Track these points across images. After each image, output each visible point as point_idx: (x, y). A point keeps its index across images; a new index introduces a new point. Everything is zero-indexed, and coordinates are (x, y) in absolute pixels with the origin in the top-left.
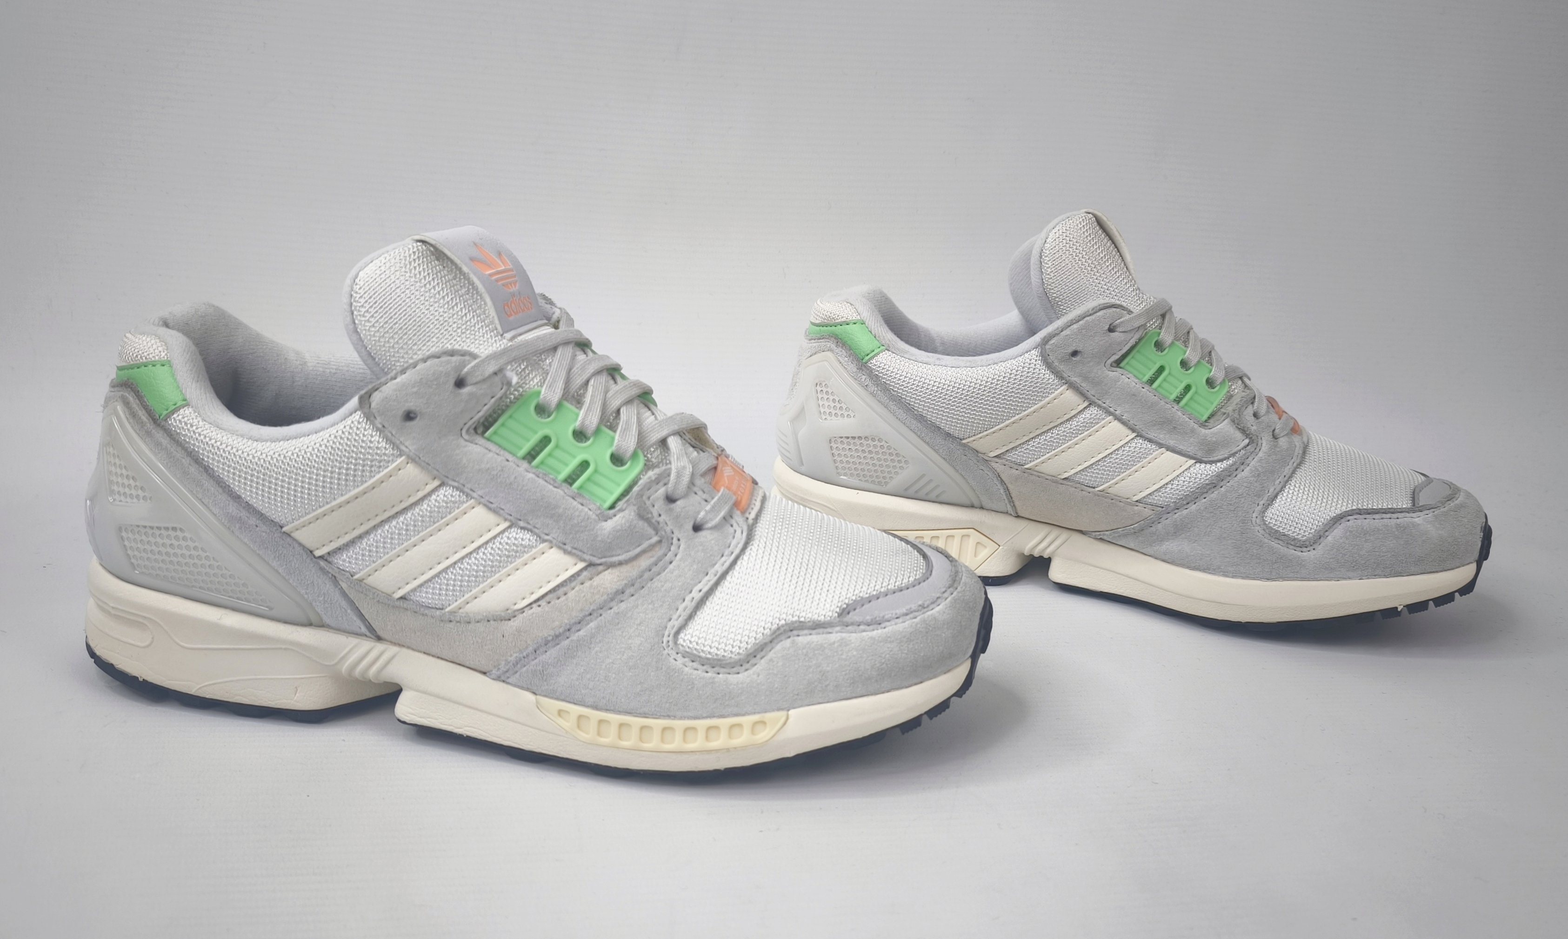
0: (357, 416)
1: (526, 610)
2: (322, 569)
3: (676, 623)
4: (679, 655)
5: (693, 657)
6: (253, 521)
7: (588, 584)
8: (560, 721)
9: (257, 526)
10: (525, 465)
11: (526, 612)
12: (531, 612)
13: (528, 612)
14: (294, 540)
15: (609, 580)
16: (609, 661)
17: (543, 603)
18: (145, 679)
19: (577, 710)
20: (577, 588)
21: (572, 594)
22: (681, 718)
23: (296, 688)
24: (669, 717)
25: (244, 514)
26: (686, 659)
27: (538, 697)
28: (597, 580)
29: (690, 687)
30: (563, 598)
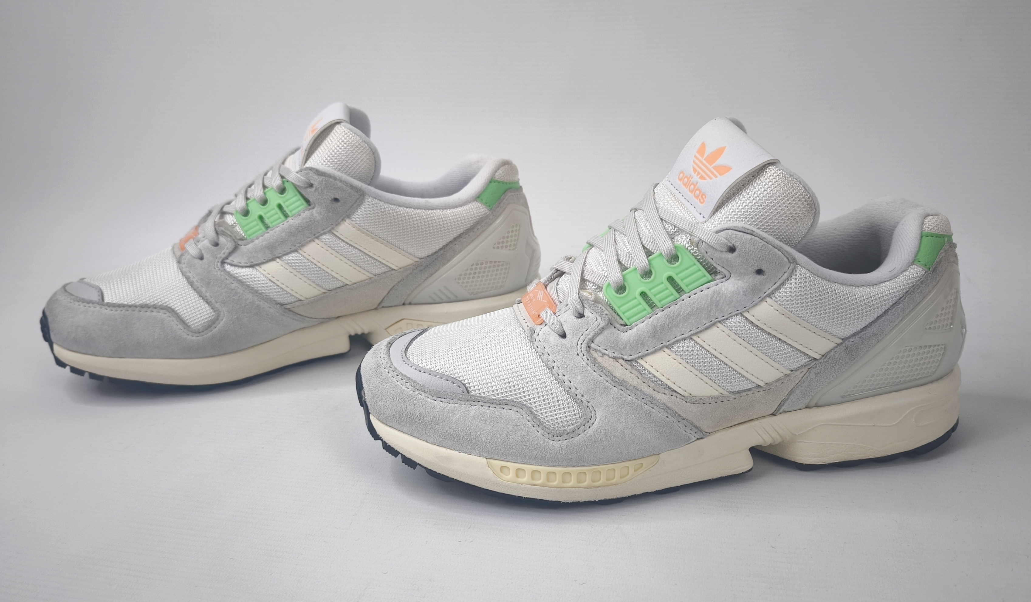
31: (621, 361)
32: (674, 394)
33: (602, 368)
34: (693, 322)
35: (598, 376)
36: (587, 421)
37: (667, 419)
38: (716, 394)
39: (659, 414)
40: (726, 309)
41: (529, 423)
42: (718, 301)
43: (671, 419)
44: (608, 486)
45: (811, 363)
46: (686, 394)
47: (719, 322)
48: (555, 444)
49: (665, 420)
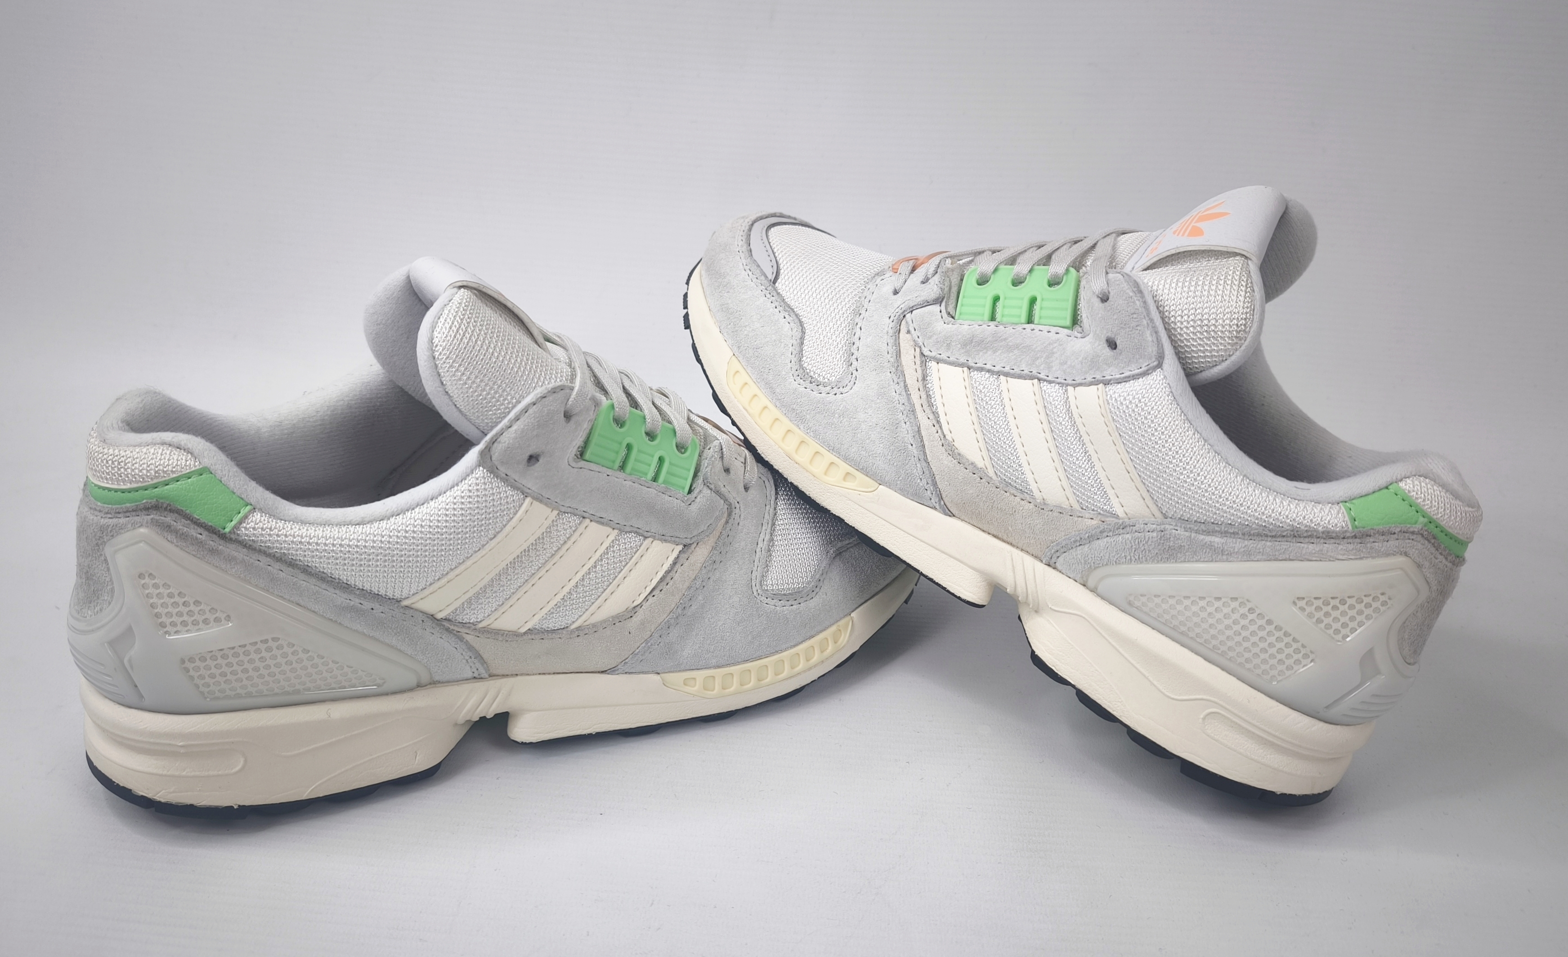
0: (480, 472)
1: (644, 603)
2: (447, 630)
3: (757, 574)
4: (769, 599)
5: (779, 596)
6: (367, 605)
7: (686, 564)
8: (688, 689)
9: (372, 609)
10: (621, 475)
11: (644, 605)
12: (648, 603)
13: (646, 605)
14: (416, 610)
15: (700, 554)
16: (720, 623)
17: (656, 593)
18: (241, 804)
19: (700, 675)
20: (679, 570)
21: (677, 577)
22: (786, 650)
23: (416, 752)
24: (777, 652)
25: (356, 601)
26: (775, 601)
27: (662, 675)
28: (692, 559)
29: (785, 622)
30: (671, 583)
31: (918, 350)
32: (937, 426)
33: (897, 345)
34: (1013, 357)
35: (886, 351)
36: (837, 386)
37: (910, 446)
38: (980, 464)
39: (906, 433)
40: (1054, 369)
41: (791, 347)
42: (1054, 353)
43: (914, 450)
44: (807, 471)
45: (1110, 517)
46: (949, 437)
47: (1039, 380)
48: (793, 384)
49: (906, 445)
